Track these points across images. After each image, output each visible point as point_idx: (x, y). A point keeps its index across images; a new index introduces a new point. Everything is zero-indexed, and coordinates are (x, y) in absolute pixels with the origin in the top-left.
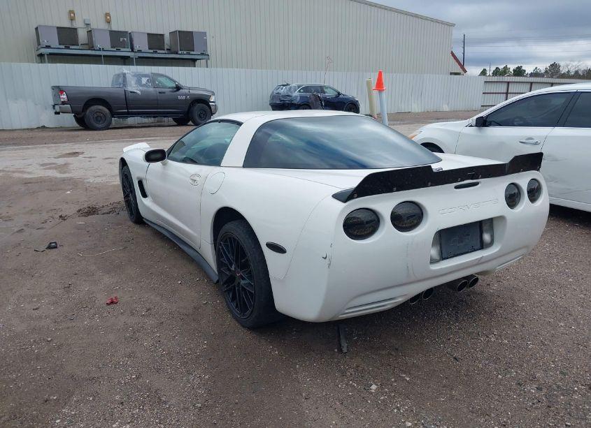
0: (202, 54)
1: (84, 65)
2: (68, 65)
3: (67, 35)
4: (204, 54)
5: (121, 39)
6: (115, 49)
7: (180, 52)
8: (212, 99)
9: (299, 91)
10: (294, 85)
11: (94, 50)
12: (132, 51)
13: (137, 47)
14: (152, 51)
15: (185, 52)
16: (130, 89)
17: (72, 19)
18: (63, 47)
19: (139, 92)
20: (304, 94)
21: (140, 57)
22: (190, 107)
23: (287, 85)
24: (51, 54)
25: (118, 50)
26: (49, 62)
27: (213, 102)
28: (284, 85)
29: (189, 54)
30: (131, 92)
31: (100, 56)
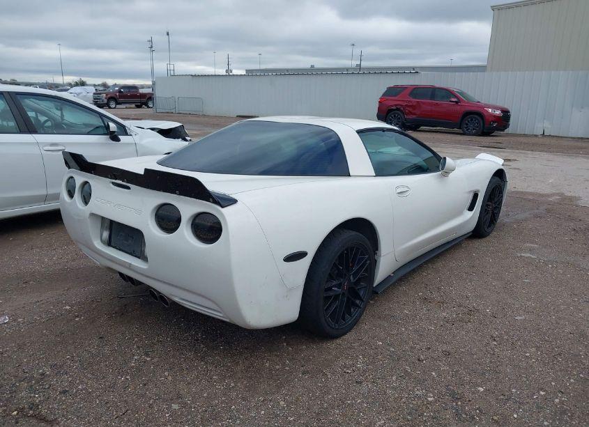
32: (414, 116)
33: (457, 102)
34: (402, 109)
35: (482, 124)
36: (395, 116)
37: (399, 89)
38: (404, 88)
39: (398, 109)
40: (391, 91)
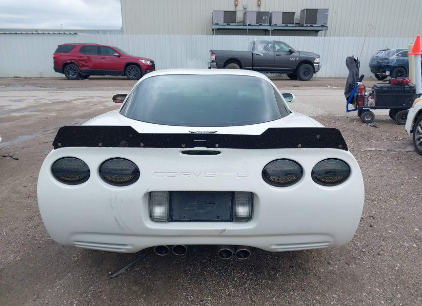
0: (322, 26)
1: (235, 36)
2: (224, 36)
3: (230, 16)
4: (324, 26)
5: (264, 17)
6: (258, 25)
7: (305, 25)
8: (317, 60)
9: (397, 55)
10: (393, 50)
11: (245, 25)
12: (270, 25)
13: (274, 23)
14: (284, 25)
15: (309, 25)
16: (256, 52)
17: (236, 5)
18: (226, 24)
19: (262, 55)
20: (402, 58)
21: (274, 30)
22: (298, 66)
23: (388, 49)
24: (218, 29)
25: (261, 25)
26: (216, 35)
27: (317, 63)
28: (384, 50)
29: (311, 26)
30: (257, 54)
31: (246, 29)
32: (87, 68)
33: (119, 56)
34: (76, 62)
35: (140, 72)
36: (71, 68)
37: (69, 47)
38: (73, 46)
39: (72, 63)
40: (62, 49)
